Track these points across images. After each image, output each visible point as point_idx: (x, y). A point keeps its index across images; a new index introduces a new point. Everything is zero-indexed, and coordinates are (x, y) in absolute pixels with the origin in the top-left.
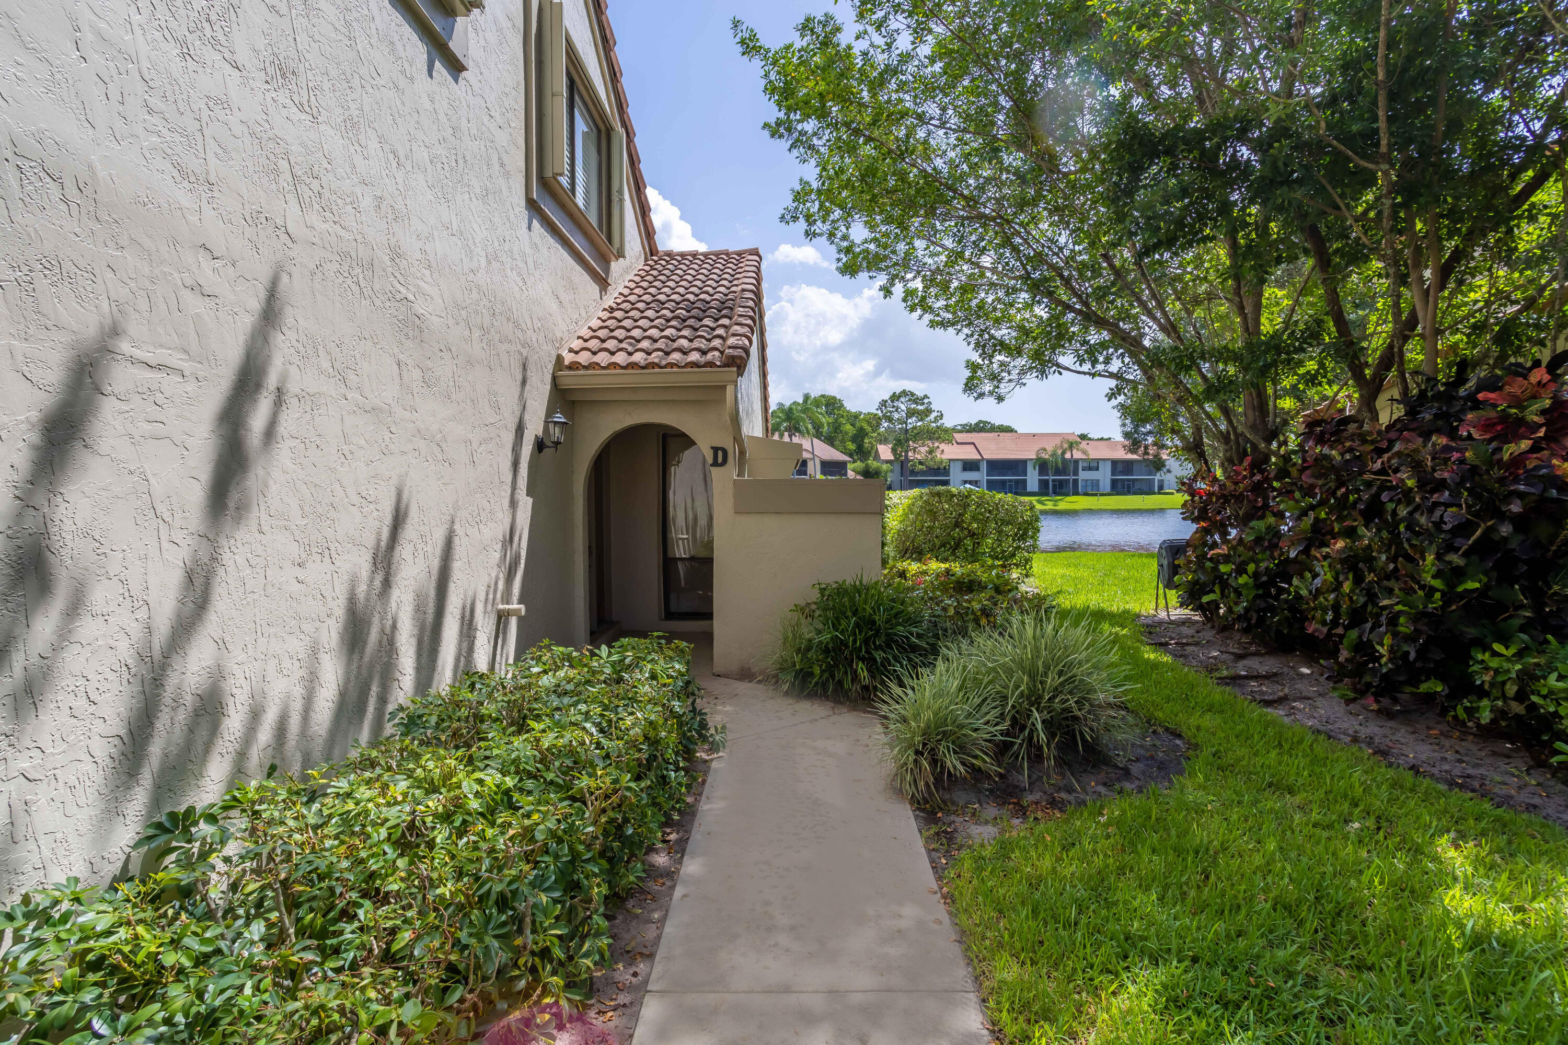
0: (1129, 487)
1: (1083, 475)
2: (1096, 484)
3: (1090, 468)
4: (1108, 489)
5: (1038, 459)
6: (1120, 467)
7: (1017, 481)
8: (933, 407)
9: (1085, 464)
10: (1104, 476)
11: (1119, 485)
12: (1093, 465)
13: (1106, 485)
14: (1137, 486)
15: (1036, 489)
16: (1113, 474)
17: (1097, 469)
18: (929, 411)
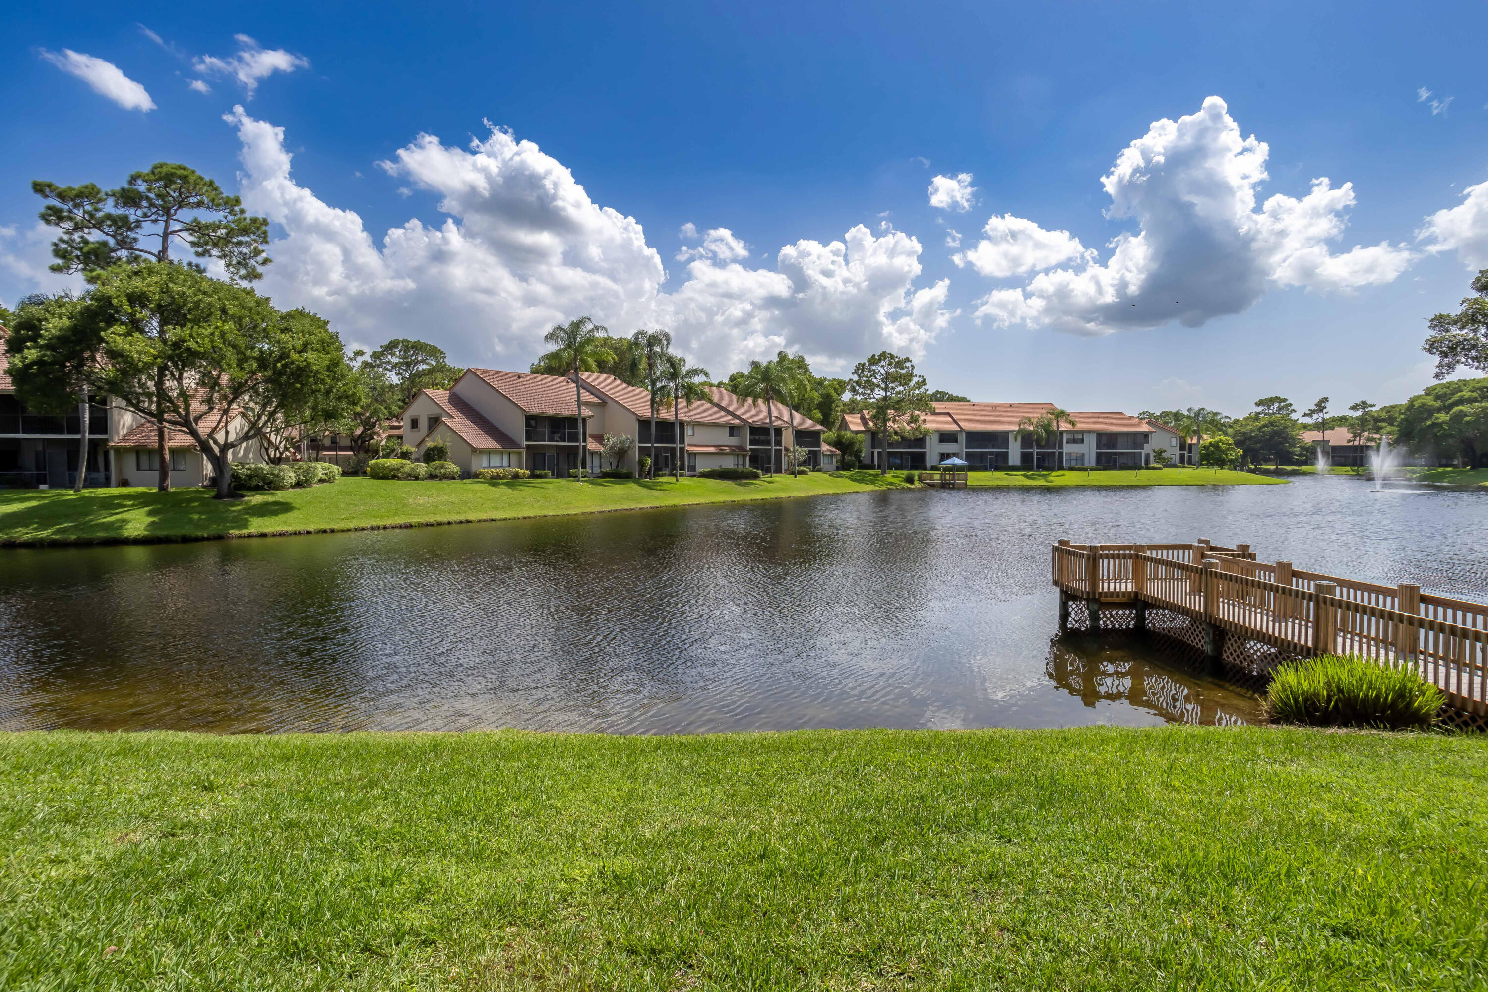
0: (1115, 461)
1: (1068, 448)
2: (1081, 458)
3: (1074, 441)
4: (1093, 464)
5: (1020, 431)
6: (1104, 440)
7: (997, 454)
8: (915, 372)
9: (1070, 437)
10: (1089, 450)
11: (1103, 459)
12: (1078, 438)
13: (1092, 460)
14: (1122, 460)
15: (1019, 464)
16: (1098, 447)
17: (1082, 441)
18: (910, 376)
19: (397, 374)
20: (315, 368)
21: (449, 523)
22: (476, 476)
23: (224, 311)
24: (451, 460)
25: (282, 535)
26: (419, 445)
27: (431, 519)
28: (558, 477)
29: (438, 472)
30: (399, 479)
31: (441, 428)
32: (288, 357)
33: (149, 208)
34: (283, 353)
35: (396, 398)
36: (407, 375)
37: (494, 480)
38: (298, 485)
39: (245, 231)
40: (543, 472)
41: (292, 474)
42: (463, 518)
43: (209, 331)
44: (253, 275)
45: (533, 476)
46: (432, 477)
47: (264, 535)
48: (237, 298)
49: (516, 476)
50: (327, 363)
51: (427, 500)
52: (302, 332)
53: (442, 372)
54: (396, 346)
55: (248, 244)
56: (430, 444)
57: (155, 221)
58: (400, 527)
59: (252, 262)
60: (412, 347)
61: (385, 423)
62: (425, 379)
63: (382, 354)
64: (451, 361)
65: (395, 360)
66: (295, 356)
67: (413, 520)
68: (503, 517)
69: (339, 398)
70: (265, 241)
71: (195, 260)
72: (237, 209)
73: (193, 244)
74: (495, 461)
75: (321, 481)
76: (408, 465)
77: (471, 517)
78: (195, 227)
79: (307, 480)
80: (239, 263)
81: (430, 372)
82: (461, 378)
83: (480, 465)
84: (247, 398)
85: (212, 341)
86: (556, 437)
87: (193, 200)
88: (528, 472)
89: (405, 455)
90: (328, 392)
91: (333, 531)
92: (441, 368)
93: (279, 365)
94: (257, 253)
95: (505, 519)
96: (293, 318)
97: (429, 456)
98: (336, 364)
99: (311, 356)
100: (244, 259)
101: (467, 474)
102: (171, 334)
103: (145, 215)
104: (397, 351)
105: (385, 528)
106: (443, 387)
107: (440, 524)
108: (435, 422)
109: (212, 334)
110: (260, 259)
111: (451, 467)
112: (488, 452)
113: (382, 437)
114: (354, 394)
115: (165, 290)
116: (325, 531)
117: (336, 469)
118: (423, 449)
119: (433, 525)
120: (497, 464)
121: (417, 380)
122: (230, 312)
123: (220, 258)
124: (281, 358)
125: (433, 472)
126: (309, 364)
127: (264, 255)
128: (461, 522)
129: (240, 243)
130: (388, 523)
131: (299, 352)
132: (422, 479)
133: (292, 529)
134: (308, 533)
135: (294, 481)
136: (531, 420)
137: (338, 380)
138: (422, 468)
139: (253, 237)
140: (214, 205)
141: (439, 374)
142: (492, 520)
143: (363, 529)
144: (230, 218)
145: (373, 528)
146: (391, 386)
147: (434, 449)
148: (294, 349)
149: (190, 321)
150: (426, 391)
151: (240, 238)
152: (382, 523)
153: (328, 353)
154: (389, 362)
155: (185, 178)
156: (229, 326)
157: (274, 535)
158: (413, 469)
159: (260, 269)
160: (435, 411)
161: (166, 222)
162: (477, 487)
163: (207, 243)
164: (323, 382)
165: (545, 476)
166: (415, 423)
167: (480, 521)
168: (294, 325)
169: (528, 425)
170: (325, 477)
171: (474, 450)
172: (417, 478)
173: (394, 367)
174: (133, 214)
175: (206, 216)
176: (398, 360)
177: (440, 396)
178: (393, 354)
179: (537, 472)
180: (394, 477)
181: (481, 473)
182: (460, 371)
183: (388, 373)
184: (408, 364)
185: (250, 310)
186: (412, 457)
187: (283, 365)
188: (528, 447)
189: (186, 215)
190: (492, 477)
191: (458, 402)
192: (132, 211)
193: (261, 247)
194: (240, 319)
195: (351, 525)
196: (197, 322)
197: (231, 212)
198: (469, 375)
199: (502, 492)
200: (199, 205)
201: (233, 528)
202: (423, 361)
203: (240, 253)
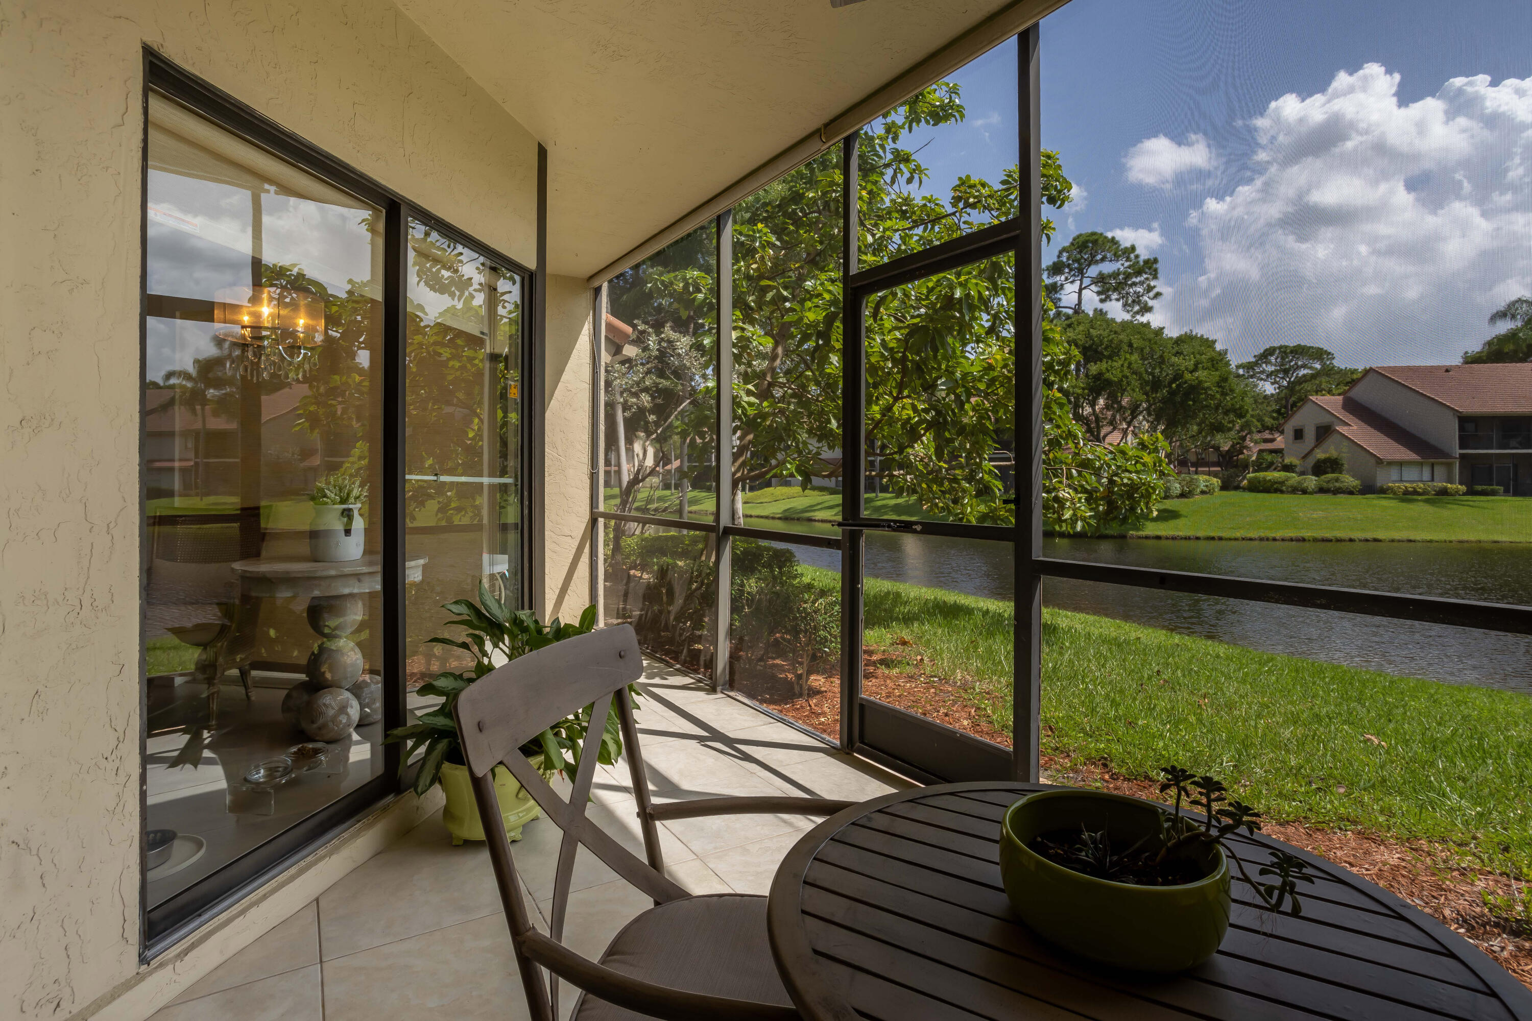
19: (1272, 384)
20: (1206, 385)
21: (1351, 540)
22: (1382, 491)
23: (1130, 345)
24: (1348, 472)
25: (1174, 538)
26: (1304, 457)
27: (1328, 535)
28: (1515, 494)
29: (1331, 485)
30: (1282, 492)
31: (1334, 438)
32: (1182, 376)
33: (1069, 273)
34: (1177, 374)
35: (1269, 409)
36: (1285, 383)
37: (1408, 496)
38: (1183, 495)
39: (1139, 273)
40: (1489, 488)
41: (1178, 486)
42: (1369, 535)
43: (1120, 362)
44: (1147, 309)
45: (1471, 492)
46: (1322, 490)
47: (1158, 538)
48: (1139, 333)
49: (1444, 492)
50: (1217, 378)
51: (1321, 514)
52: (1193, 353)
53: (1328, 375)
54: (1272, 354)
55: (1141, 283)
56: (1320, 455)
57: (1072, 282)
58: (1292, 540)
59: (1145, 298)
60: (1292, 352)
61: (1257, 437)
62: (1307, 386)
63: (1256, 364)
64: (1340, 363)
65: (1270, 368)
66: (1188, 376)
67: (1307, 534)
68: (1429, 538)
69: (1226, 413)
70: (1155, 277)
71: (1100, 306)
72: (1132, 256)
73: (1099, 293)
74: (1411, 474)
75: (1203, 492)
76: (1294, 478)
77: (1380, 535)
78: (1101, 279)
79: (1190, 491)
80: (1134, 301)
81: (1313, 377)
82: (1359, 380)
83: (1388, 478)
84: (1141, 418)
85: (1122, 371)
86: (1513, 443)
87: (1099, 257)
88: (1463, 488)
89: (1288, 468)
90: (1217, 408)
91: (1220, 539)
92: (1329, 371)
93: (1174, 385)
94: (1150, 289)
95: (1431, 541)
96: (1183, 342)
97: (1319, 469)
98: (1225, 379)
99: (1201, 374)
100: (1138, 297)
101: (1369, 489)
102: (1094, 368)
103: (1066, 279)
104: (1273, 359)
105: (1274, 539)
106: (1330, 392)
107: (1339, 540)
108: (1324, 432)
109: (1122, 366)
110: (1151, 294)
111: (1349, 480)
112: (1401, 464)
113: (1252, 452)
114: (1241, 407)
115: (1088, 336)
116: (1213, 538)
117: (1216, 482)
118: (1311, 461)
119: (1331, 541)
120: (1415, 478)
121: (1297, 388)
122: (1135, 346)
123: (1118, 300)
124: (1175, 379)
125: (1325, 485)
126: (1200, 382)
127: (1155, 290)
128: (1367, 540)
129: (1134, 284)
130: (1278, 534)
131: (1191, 372)
132: (1311, 493)
133: (1181, 534)
134: (1198, 538)
135: (1178, 491)
136: (1465, 421)
137: (1227, 394)
138: (1311, 481)
139: (1145, 276)
140: (1117, 257)
141: (1324, 379)
142: (1410, 541)
143: (1251, 539)
144: (1127, 264)
145: (1261, 539)
146: (1266, 397)
147: (1326, 461)
148: (1187, 369)
149: (1105, 357)
150: (1313, 398)
151: (1134, 280)
152: (1271, 535)
153: (1217, 370)
154: (1263, 372)
155: (1095, 242)
156: (1135, 357)
157: (1167, 538)
158: (1299, 482)
159: (1151, 303)
160: (1325, 420)
161: (1081, 280)
162: (1384, 503)
163: (1108, 290)
164: (1213, 397)
165: (1493, 493)
166: (1299, 434)
167: (1393, 541)
168: (1186, 348)
169: (1461, 429)
170: (1205, 489)
171: (1379, 461)
172: (1305, 492)
173: (1270, 375)
174: (1060, 279)
175: (1108, 268)
176: (1273, 368)
177: (1331, 402)
178: (1268, 363)
179: (1479, 488)
180: (1277, 491)
181: (1389, 488)
182: (1354, 371)
183: (1261, 383)
184: (1286, 372)
185: (1150, 340)
186: (1297, 470)
187: (1177, 386)
188: (1462, 456)
189: (1093, 271)
190: (1406, 492)
191: (1354, 407)
192: (1058, 278)
193: (1152, 283)
194: (1142, 350)
195: (1238, 534)
196: (1110, 357)
197: (1128, 259)
198: (1370, 376)
199: (1419, 509)
200: (1103, 259)
201: (1132, 529)
202: (1304, 366)
203: (1135, 292)
